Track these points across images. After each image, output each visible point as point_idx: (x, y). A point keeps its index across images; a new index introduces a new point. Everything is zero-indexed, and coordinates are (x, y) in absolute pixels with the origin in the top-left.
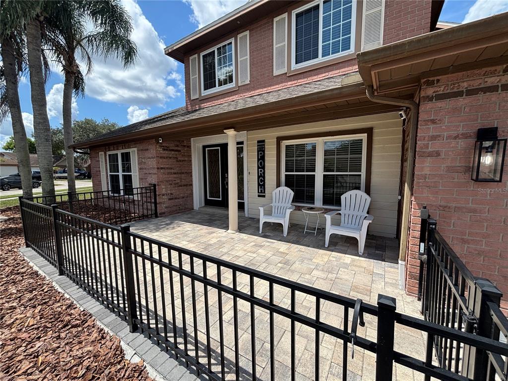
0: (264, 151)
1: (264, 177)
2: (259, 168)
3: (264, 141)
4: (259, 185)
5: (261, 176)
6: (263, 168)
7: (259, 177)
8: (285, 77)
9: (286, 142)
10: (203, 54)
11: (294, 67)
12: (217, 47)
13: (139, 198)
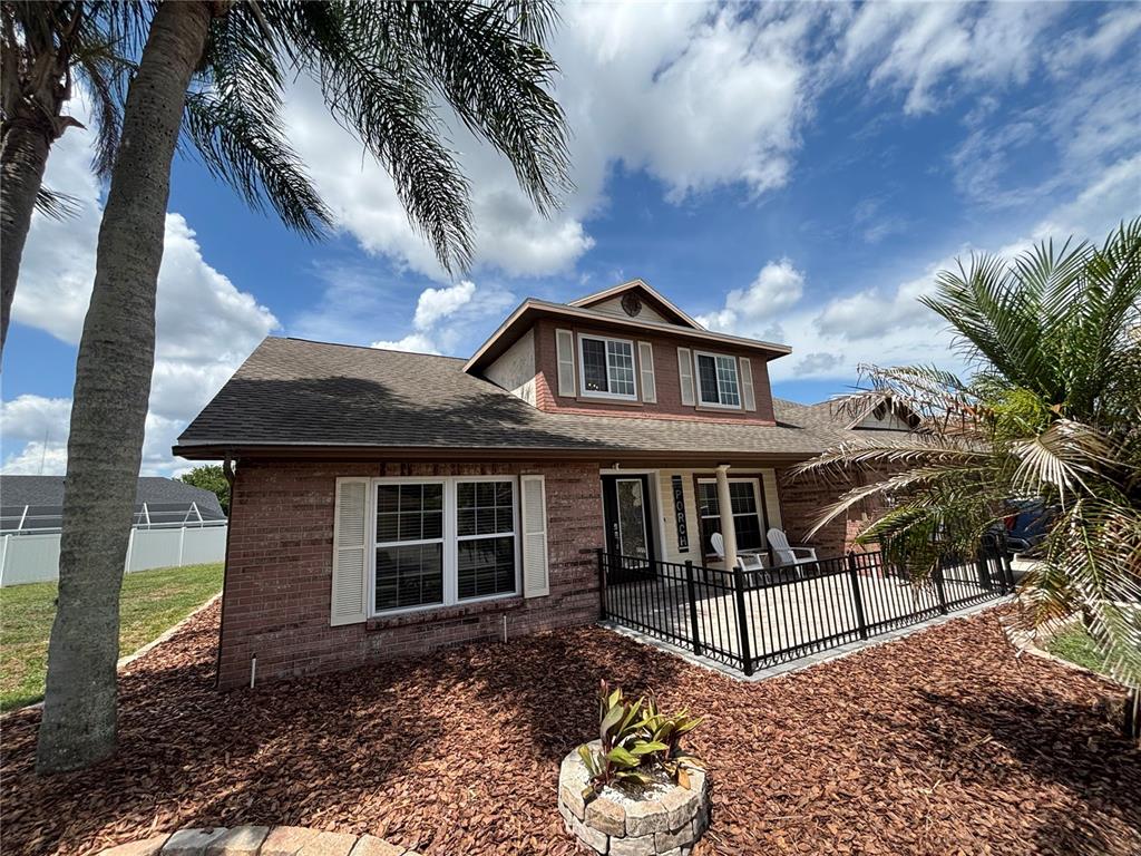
0: (681, 490)
1: (685, 524)
2: (677, 512)
3: (679, 477)
4: (680, 535)
5: (682, 523)
6: (683, 511)
7: (678, 524)
8: (693, 411)
9: (700, 481)
10: (581, 336)
11: (701, 403)
12: (606, 340)
13: (546, 592)
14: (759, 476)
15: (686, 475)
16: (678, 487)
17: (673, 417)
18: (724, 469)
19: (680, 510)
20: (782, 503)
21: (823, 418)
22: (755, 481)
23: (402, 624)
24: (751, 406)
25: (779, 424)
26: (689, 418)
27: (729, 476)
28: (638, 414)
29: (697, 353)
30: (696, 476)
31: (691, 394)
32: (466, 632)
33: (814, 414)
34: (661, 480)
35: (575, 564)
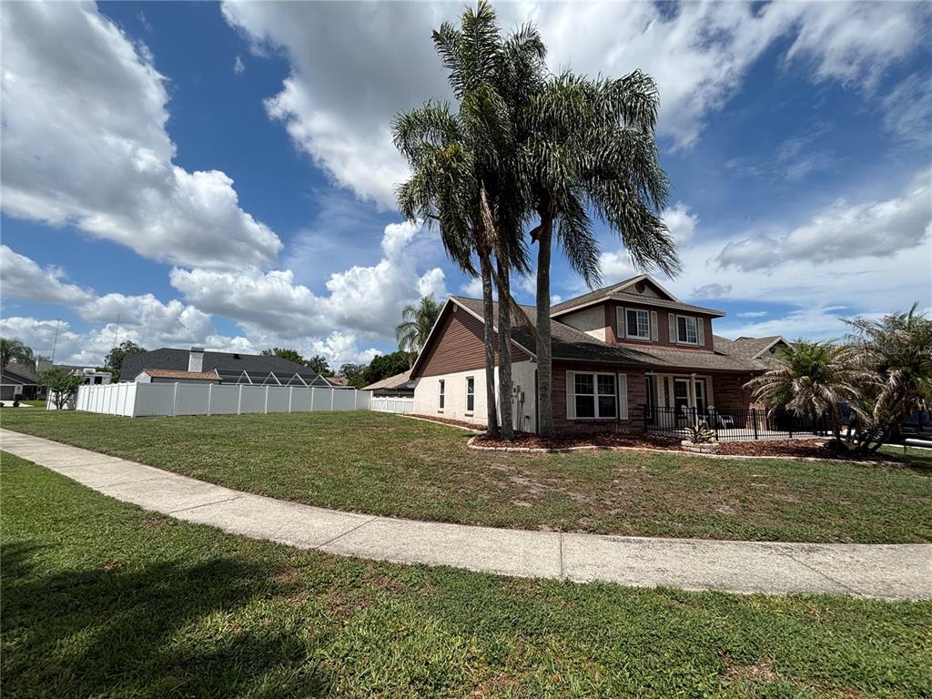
0: (668, 383)
3: (667, 378)
8: (674, 345)
9: (677, 380)
10: (627, 309)
11: (678, 342)
12: (637, 310)
13: (627, 418)
14: (704, 379)
15: (670, 376)
16: (666, 382)
17: (664, 348)
18: (694, 375)
19: (667, 393)
20: (715, 394)
21: (740, 351)
22: (702, 382)
23: (585, 422)
24: (702, 344)
25: (716, 353)
26: (672, 349)
27: (696, 379)
28: (650, 347)
29: (678, 316)
30: (675, 378)
31: (674, 337)
32: (603, 428)
33: (734, 348)
34: (659, 377)
35: (637, 409)
